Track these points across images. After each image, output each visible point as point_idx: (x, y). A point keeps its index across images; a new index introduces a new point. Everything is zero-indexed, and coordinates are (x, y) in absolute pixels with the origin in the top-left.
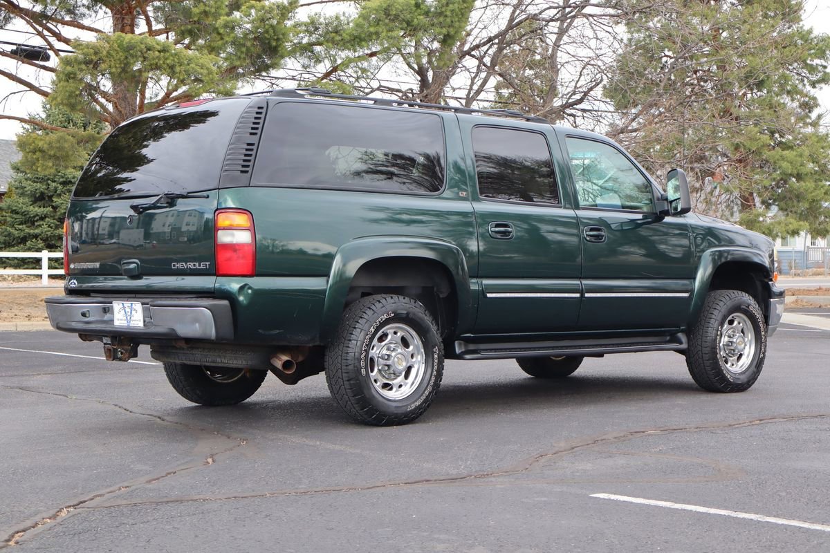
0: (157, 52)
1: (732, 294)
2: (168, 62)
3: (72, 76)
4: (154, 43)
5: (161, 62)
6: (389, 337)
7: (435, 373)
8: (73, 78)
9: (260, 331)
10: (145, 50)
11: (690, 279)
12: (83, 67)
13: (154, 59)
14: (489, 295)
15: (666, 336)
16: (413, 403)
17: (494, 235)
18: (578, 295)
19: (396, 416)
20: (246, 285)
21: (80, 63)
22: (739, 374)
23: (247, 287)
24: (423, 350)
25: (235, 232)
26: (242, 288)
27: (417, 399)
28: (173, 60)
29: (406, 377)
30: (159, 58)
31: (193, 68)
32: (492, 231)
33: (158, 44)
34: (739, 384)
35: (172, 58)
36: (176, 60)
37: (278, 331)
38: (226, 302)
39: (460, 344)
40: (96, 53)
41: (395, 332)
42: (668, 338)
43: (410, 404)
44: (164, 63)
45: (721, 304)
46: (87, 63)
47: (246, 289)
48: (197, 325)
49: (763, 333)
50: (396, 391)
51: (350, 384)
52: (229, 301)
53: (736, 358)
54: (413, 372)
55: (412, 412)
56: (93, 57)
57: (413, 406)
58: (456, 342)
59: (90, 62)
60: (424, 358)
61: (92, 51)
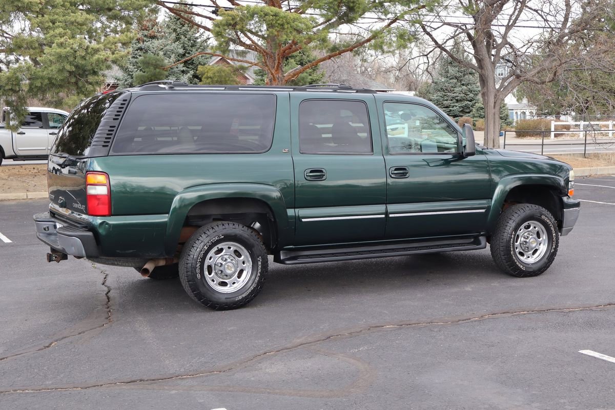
0: (271, 17)
1: (526, 207)
2: (279, 22)
3: (220, 33)
4: (269, 11)
5: (274, 22)
6: (224, 251)
7: (259, 274)
8: (220, 35)
9: (118, 251)
10: (263, 15)
11: (489, 199)
12: (226, 27)
13: (269, 21)
14: (303, 220)
15: (471, 238)
16: (241, 295)
17: (309, 178)
18: (383, 216)
19: (226, 304)
20: (104, 222)
21: (224, 25)
22: (532, 264)
23: (105, 223)
24: (250, 259)
25: (97, 187)
26: (102, 224)
27: (245, 292)
28: (283, 21)
29: (239, 277)
30: (272, 20)
31: (296, 25)
32: (307, 176)
33: (272, 11)
34: (531, 272)
35: (281, 19)
36: (284, 21)
37: (132, 251)
38: (90, 234)
39: (283, 253)
40: (233, 19)
41: (229, 248)
42: (472, 240)
43: (238, 296)
44: (276, 23)
45: (516, 215)
46: (228, 25)
47: (104, 224)
48: (73, 248)
49: (554, 235)
50: (230, 287)
51: (189, 284)
52: (93, 233)
53: (531, 252)
54: (245, 273)
55: (240, 301)
56: (231, 22)
57: (240, 297)
58: (281, 252)
59: (230, 24)
60: (251, 264)
61: (230, 18)
